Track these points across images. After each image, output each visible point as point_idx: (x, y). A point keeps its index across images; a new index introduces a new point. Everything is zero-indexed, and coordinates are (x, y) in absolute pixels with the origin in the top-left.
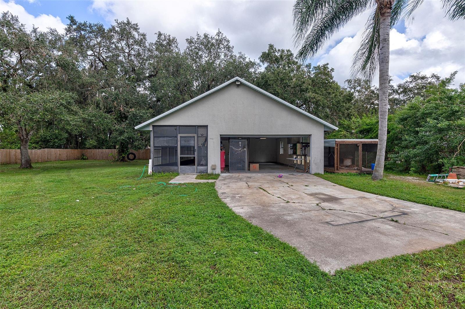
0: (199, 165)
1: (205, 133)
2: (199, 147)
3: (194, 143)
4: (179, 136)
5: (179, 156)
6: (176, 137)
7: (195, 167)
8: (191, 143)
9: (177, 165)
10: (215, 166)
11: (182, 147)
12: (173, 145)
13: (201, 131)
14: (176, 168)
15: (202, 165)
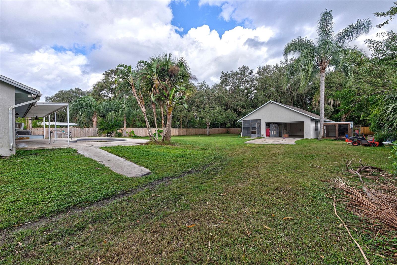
0: (258, 134)
1: (260, 122)
2: (258, 127)
3: (256, 126)
4: (251, 123)
5: (251, 131)
6: (250, 124)
7: (256, 135)
8: (255, 126)
9: (250, 134)
10: (263, 134)
11: (252, 128)
12: (249, 127)
13: (258, 121)
14: (250, 135)
15: (259, 134)
